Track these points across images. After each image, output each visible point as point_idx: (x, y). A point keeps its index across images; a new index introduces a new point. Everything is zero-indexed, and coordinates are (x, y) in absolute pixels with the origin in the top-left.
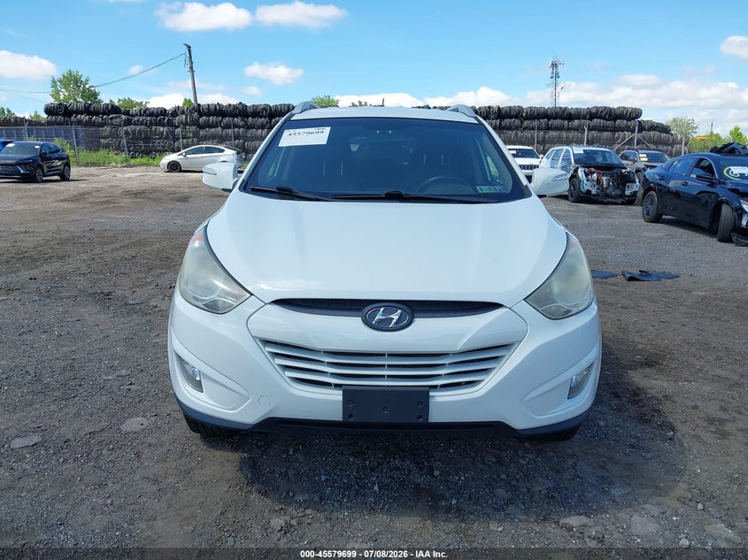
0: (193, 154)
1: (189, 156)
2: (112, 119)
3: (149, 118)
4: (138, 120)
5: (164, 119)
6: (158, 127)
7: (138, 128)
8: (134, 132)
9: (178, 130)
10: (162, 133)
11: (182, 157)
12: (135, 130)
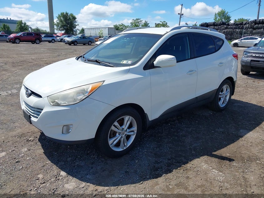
0: (245, 40)
1: (242, 41)
2: (221, 27)
3: (234, 26)
4: (230, 27)
5: (240, 26)
6: (237, 30)
7: (229, 30)
8: (227, 32)
9: (244, 31)
10: (238, 32)
11: (239, 41)
12: (228, 31)
